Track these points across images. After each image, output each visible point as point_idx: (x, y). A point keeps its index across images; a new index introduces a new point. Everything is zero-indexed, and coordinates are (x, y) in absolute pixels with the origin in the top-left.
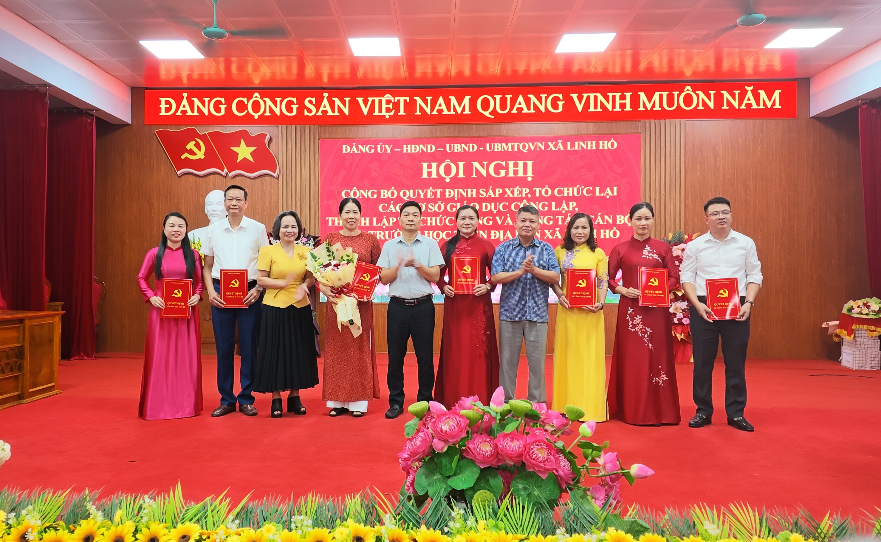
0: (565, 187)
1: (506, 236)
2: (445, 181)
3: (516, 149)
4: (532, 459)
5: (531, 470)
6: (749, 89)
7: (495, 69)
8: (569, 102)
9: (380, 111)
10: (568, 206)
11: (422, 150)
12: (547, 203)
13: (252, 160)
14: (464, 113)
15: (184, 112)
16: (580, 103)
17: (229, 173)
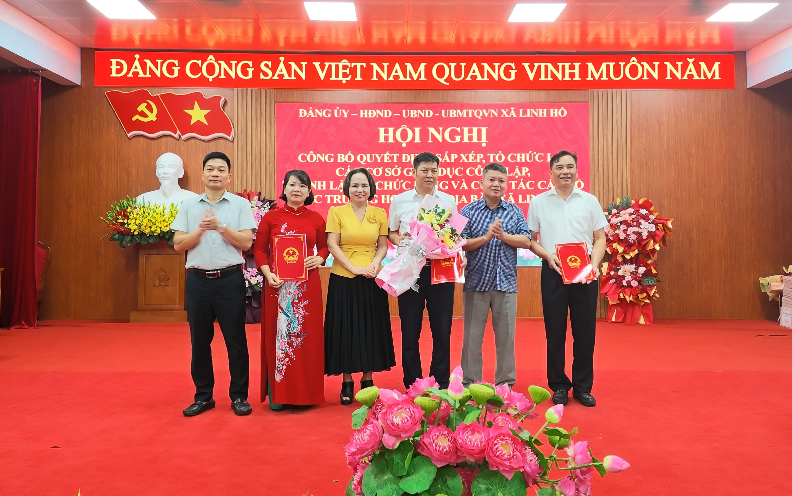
0: (518, 153)
2: (402, 146)
3: (470, 116)
4: (495, 456)
5: (495, 469)
6: (691, 60)
7: (450, 37)
8: (521, 72)
9: (337, 76)
10: (521, 172)
11: (379, 115)
13: (205, 122)
14: (420, 79)
15: (136, 74)
16: (532, 72)
17: (182, 135)
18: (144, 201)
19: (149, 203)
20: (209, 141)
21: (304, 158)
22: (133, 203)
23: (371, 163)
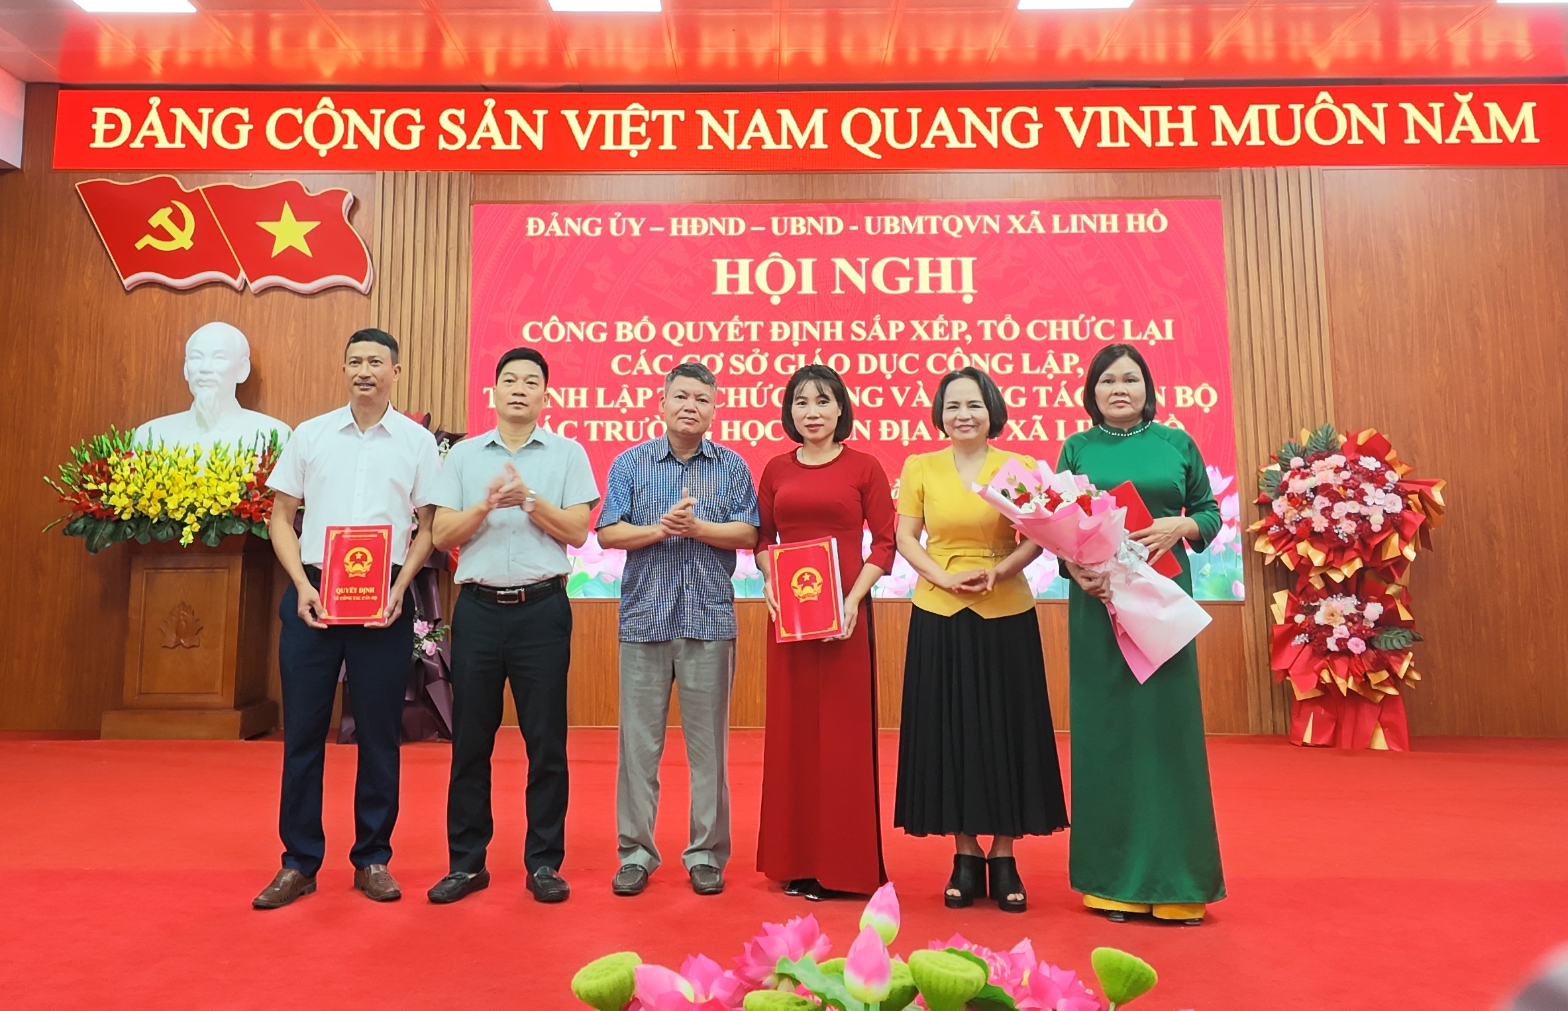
0: (1052, 318)
1: (916, 433)
2: (770, 303)
3: (934, 230)
6: (1464, 99)
7: (882, 49)
8: (1053, 127)
9: (617, 140)
10: (1060, 364)
11: (715, 230)
12: (1010, 356)
13: (306, 250)
14: (812, 146)
15: (150, 141)
16: (1079, 128)
17: (251, 282)
18: (150, 438)
19: (163, 442)
20: (312, 295)
21: (535, 332)
22: (123, 443)
23: (696, 343)
